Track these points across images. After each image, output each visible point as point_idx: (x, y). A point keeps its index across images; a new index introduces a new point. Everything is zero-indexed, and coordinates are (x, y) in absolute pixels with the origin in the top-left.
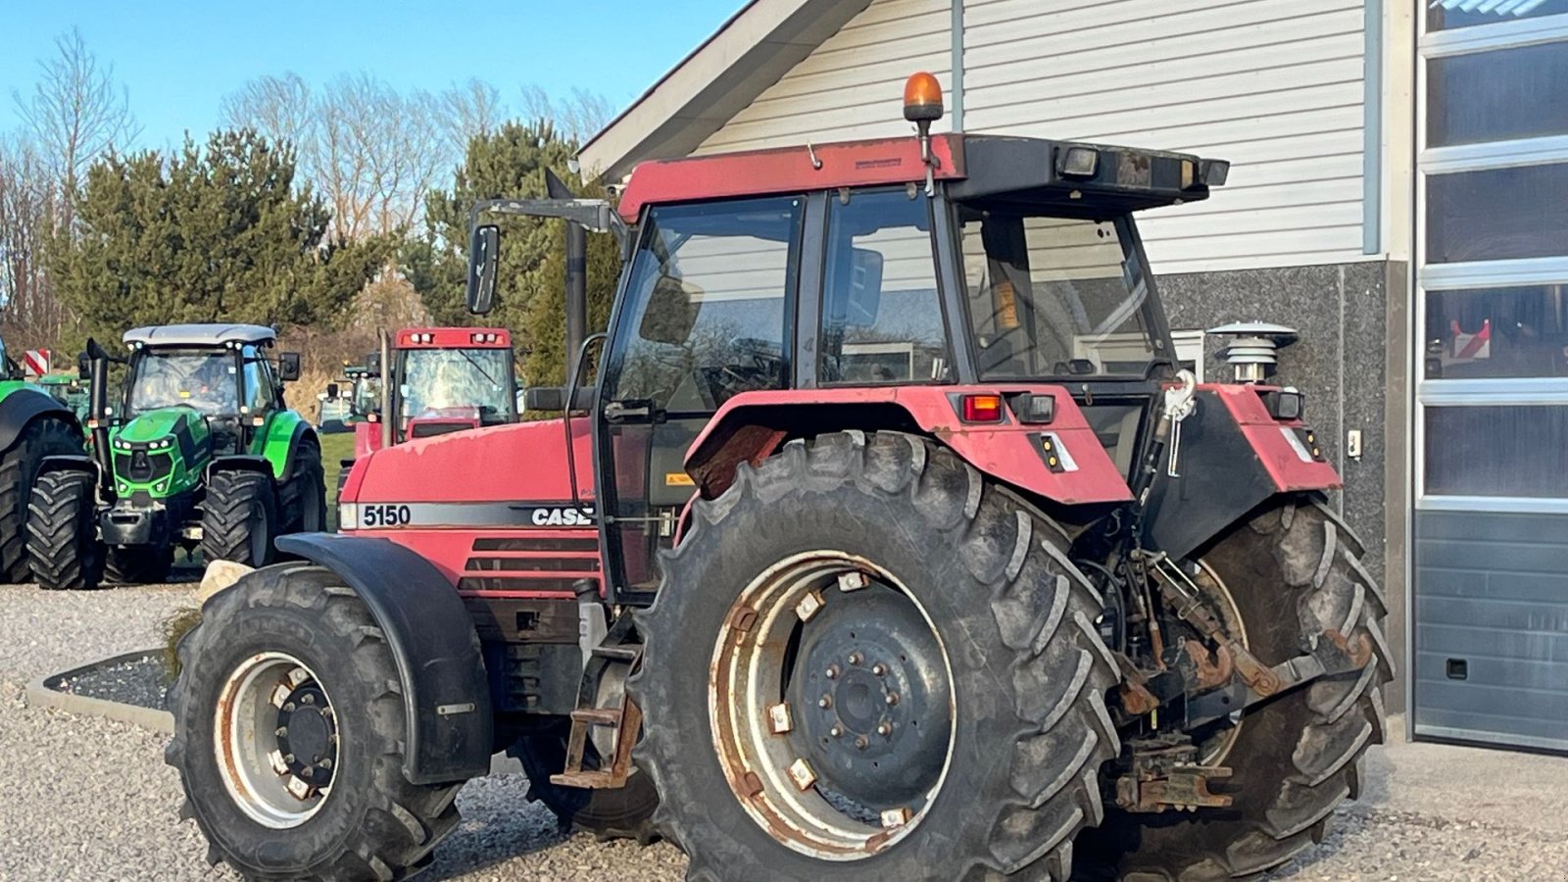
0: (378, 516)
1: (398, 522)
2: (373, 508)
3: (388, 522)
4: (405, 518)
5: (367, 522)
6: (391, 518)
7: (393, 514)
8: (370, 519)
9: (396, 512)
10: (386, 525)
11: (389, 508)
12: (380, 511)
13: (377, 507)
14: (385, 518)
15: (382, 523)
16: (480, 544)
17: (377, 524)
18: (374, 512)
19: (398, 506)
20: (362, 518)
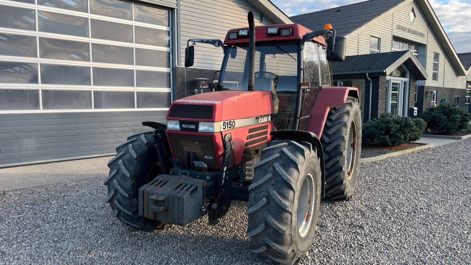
0: (227, 125)
1: (232, 127)
2: (225, 123)
3: (230, 127)
4: (234, 126)
5: (224, 129)
6: (230, 126)
7: (231, 124)
8: (224, 127)
9: (232, 123)
10: (229, 128)
11: (230, 122)
12: (227, 124)
13: (227, 122)
14: (229, 126)
15: (228, 128)
16: (250, 131)
17: (226, 129)
18: (226, 124)
19: (232, 121)
20: (222, 127)
